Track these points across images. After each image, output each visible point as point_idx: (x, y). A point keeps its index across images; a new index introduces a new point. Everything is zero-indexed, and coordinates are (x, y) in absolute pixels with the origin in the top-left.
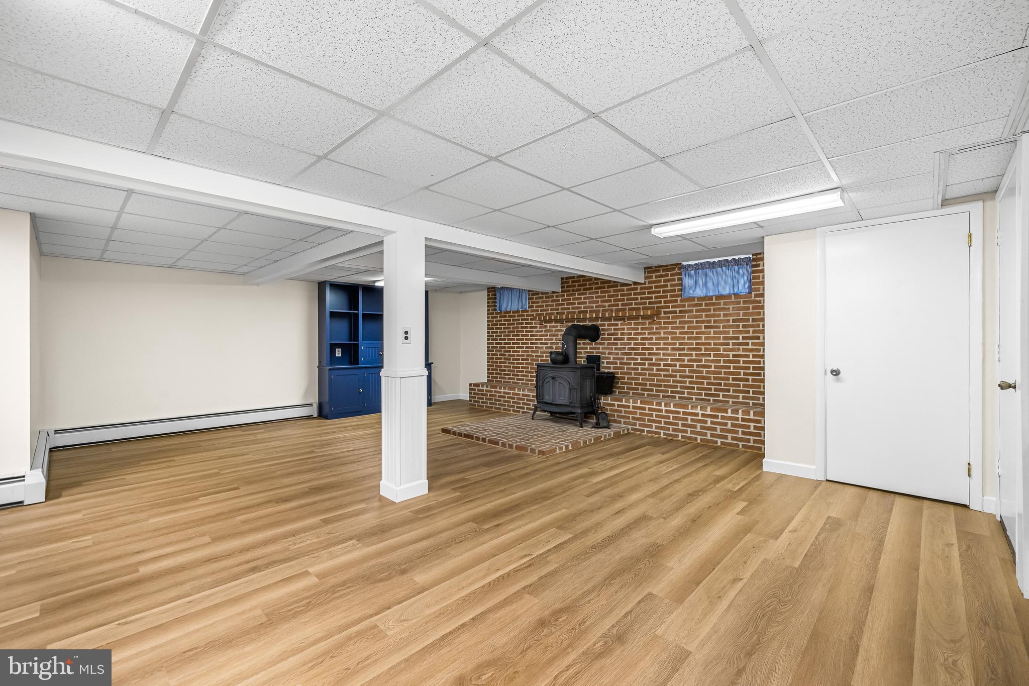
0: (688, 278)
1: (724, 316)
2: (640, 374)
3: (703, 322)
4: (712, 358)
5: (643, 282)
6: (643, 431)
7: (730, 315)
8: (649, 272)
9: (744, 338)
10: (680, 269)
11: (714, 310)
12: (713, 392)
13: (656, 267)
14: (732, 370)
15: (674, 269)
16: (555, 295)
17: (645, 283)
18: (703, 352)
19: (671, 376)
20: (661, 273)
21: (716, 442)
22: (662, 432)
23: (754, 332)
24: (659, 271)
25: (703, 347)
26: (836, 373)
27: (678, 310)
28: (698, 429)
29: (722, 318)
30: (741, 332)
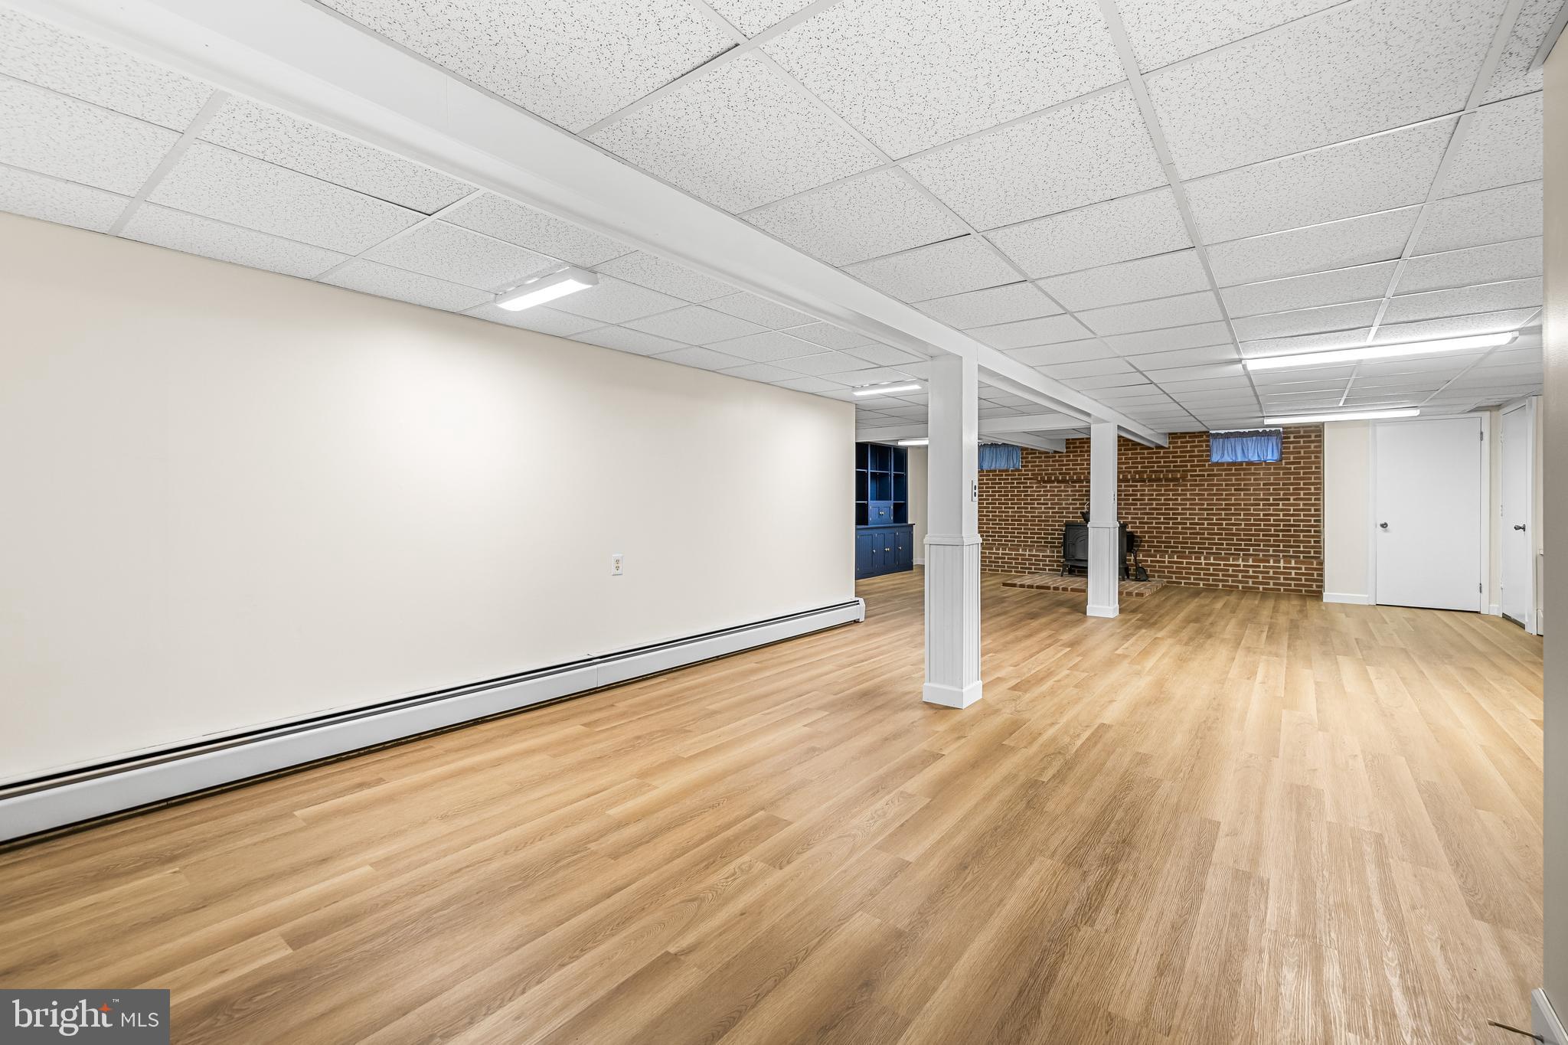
0: (1215, 445)
1: (1254, 480)
2: (1163, 533)
3: (1233, 485)
4: (1242, 517)
5: (1167, 446)
6: (1181, 583)
7: (1261, 479)
8: (1173, 438)
9: (1274, 500)
10: (1208, 436)
11: (1245, 474)
12: (1243, 547)
13: (1181, 433)
14: (1262, 527)
15: (1202, 436)
16: (1057, 455)
17: (1169, 448)
18: (1233, 512)
19: (1198, 534)
20: (1188, 439)
21: (1258, 588)
22: (1201, 583)
23: (1284, 494)
24: (1185, 437)
25: (1233, 508)
26: (1385, 526)
27: (1206, 473)
28: (1240, 578)
29: (1252, 482)
30: (1271, 494)
